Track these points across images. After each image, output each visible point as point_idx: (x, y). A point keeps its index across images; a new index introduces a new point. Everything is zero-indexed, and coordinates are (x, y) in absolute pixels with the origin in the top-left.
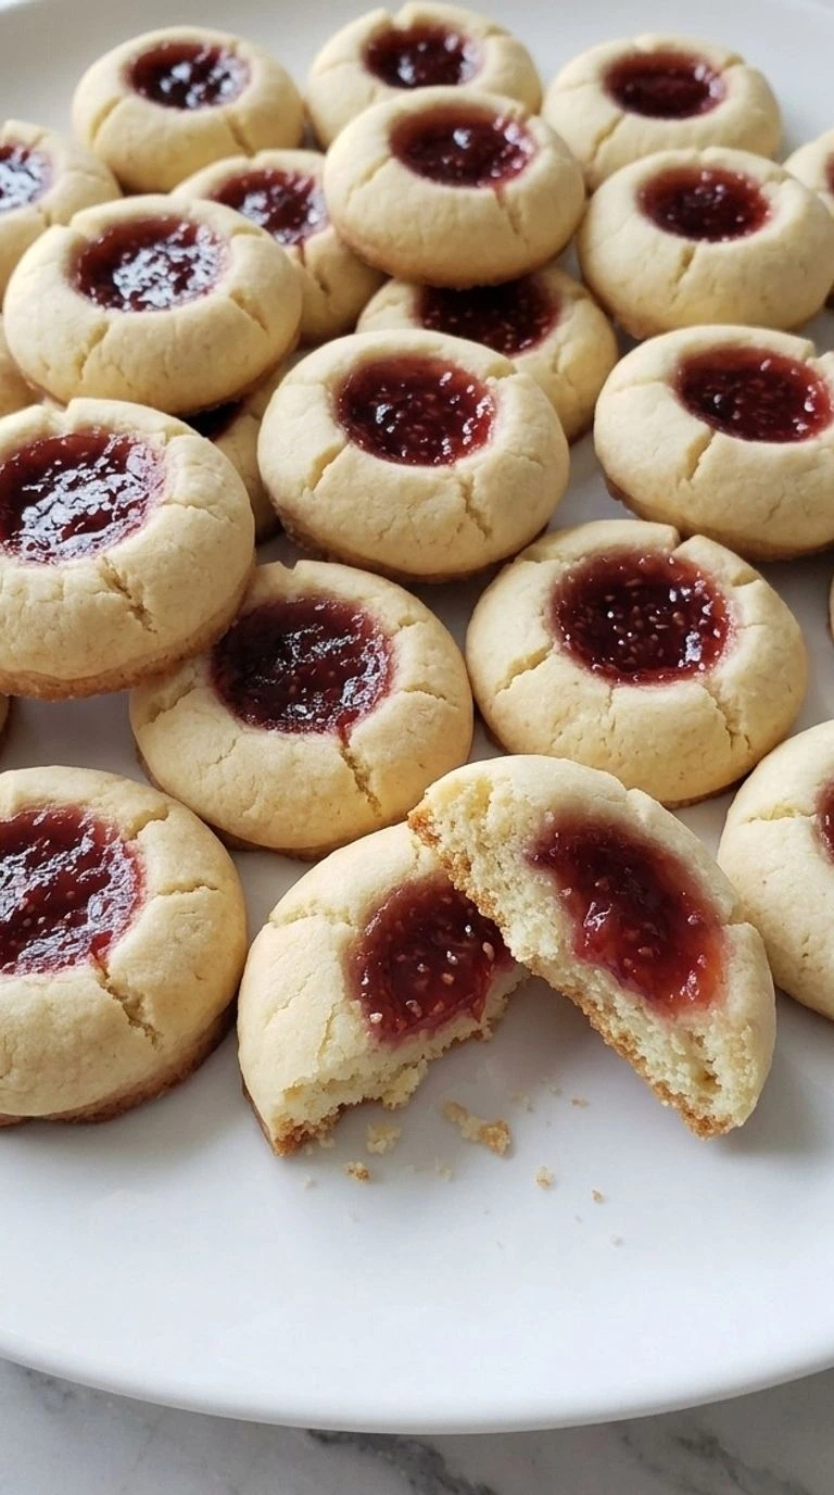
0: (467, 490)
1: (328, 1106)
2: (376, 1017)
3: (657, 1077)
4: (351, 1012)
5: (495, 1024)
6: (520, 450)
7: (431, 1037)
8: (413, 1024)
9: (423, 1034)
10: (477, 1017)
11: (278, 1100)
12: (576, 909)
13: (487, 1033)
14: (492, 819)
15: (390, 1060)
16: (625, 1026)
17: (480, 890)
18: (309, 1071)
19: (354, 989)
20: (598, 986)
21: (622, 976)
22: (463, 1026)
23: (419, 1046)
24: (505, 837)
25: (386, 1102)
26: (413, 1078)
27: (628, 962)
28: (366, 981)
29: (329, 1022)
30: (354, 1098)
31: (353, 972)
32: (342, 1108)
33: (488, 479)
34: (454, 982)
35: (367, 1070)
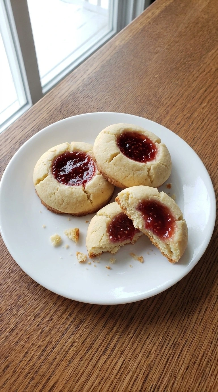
0: (149, 170)
1: (100, 251)
2: (111, 237)
3: (162, 251)
4: (107, 235)
5: (135, 242)
6: (163, 163)
7: (121, 242)
8: (118, 239)
9: (120, 242)
10: (131, 240)
11: (91, 249)
12: (145, 219)
13: (133, 243)
14: (130, 201)
15: (113, 245)
16: (156, 241)
17: (128, 214)
18: (97, 245)
19: (108, 231)
20: (150, 233)
21: (154, 232)
22: (128, 241)
23: (119, 243)
24: (132, 204)
25: (111, 252)
26: (116, 249)
27: (155, 229)
28: (111, 230)
29: (102, 237)
30: (105, 251)
31: (108, 228)
32: (103, 252)
33: (155, 169)
34: (128, 233)
35: (108, 246)
